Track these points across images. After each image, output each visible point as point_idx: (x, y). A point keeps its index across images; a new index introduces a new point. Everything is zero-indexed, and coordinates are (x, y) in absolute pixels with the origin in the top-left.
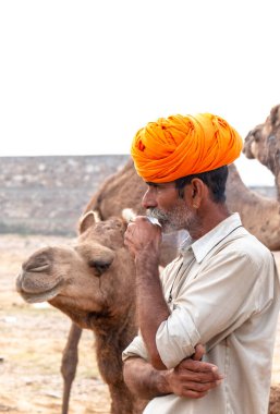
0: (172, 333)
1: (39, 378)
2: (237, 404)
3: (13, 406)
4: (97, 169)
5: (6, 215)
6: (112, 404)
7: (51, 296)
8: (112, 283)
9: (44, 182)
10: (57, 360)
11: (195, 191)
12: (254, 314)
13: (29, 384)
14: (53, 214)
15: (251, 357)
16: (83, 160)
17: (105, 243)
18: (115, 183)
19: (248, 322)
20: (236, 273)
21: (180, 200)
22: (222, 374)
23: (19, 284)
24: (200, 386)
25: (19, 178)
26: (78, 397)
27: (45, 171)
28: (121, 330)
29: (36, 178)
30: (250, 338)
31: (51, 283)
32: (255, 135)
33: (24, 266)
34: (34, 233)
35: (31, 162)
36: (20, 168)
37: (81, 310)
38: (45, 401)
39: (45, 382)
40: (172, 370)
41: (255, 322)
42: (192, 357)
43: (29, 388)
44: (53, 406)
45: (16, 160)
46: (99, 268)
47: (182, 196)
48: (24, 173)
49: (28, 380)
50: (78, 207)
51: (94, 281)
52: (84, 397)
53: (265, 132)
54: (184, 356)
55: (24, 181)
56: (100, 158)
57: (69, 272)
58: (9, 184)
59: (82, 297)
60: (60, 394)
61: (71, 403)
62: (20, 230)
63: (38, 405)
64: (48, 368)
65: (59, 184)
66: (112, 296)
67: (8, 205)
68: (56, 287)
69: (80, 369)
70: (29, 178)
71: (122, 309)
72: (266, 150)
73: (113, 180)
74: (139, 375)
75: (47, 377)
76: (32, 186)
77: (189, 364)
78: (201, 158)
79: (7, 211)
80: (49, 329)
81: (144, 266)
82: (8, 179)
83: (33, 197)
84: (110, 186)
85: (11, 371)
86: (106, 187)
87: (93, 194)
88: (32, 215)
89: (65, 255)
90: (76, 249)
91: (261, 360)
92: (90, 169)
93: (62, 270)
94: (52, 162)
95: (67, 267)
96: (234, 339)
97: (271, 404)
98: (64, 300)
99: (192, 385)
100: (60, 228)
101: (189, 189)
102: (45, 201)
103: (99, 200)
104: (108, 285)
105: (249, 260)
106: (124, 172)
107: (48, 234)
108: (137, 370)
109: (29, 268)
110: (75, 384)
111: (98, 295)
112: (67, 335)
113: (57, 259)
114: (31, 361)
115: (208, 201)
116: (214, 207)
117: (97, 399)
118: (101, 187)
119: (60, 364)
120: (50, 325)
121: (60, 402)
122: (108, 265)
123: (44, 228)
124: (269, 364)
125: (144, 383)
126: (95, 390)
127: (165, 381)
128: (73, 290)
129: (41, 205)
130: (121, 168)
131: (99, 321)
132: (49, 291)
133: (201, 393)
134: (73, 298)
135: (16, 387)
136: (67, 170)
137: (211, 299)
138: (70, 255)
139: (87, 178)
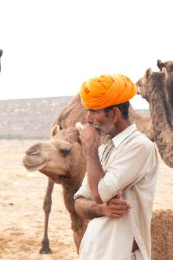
0: (106, 184)
1: (32, 213)
2: (138, 221)
3: (19, 227)
4: (58, 104)
5: (12, 129)
6: (72, 223)
7: (41, 168)
8: (71, 161)
9: (30, 112)
10: (41, 203)
11: (115, 114)
12: (147, 174)
13: (27, 216)
14: (36, 128)
15: (144, 196)
16: (50, 100)
17: (67, 140)
18: (67, 111)
19: (143, 178)
20: (138, 154)
21: (107, 118)
22: (131, 205)
23: (24, 162)
24: (120, 212)
25: (17, 110)
26: (52, 222)
27: (31, 106)
28: (76, 184)
29: (26, 110)
30: (144, 186)
31: (41, 160)
32: (139, 84)
33: (26, 153)
34: (26, 138)
35: (23, 102)
36: (18, 105)
37: (56, 174)
38: (36, 224)
39: (35, 215)
40: (105, 204)
41: (147, 178)
42: (116, 197)
43: (27, 218)
44: (40, 227)
45: (16, 101)
46: (64, 153)
47: (108, 117)
48: (20, 108)
49: (26, 214)
50: (49, 124)
51: (62, 159)
52: (56, 221)
53: (144, 82)
54: (112, 197)
55: (20, 112)
56: (59, 98)
57: (49, 155)
58: (12, 114)
59: (56, 168)
60: (43, 220)
61: (49, 225)
62: (19, 137)
63: (32, 226)
64: (36, 207)
65: (38, 113)
66: (71, 167)
67: (13, 125)
68: (43, 163)
69: (53, 207)
70: (23, 110)
71: (76, 174)
72: (144, 91)
73: (66, 109)
74: (85, 207)
75: (36, 212)
76: (25, 114)
77: (115, 201)
78: (119, 97)
79: (12, 128)
80: (36, 187)
81: (91, 150)
82: (12, 111)
83: (25, 120)
84: (65, 113)
85: (18, 210)
86: (62, 113)
87: (56, 117)
88: (25, 129)
89: (47, 147)
90: (52, 143)
91: (149, 198)
92: (54, 104)
93: (45, 154)
94: (34, 101)
95: (48, 152)
96: (136, 187)
97: (152, 221)
98: (47, 170)
99: (116, 211)
100: (40, 136)
101: (111, 113)
102: (31, 122)
103: (60, 120)
104: (69, 162)
105: (144, 147)
106: (71, 105)
107: (34, 138)
108: (84, 204)
109: (29, 153)
110: (50, 215)
111: (64, 167)
112: (46, 190)
113: (43, 148)
114: (28, 204)
115: (120, 119)
116: (124, 121)
117: (62, 222)
118: (60, 113)
119: (43, 205)
120: (37, 185)
121: (43, 224)
122: (69, 151)
123: (31, 136)
124: (153, 200)
125: (89, 211)
126: (61, 218)
127: (101, 209)
128: (52, 164)
129: (29, 124)
130: (69, 103)
131: (65, 180)
132: (40, 165)
133: (121, 215)
134: (52, 168)
135: (21, 218)
136: (42, 106)
137: (125, 167)
138: (50, 147)
139: (52, 109)
